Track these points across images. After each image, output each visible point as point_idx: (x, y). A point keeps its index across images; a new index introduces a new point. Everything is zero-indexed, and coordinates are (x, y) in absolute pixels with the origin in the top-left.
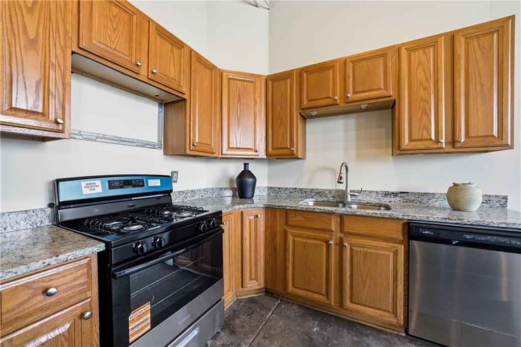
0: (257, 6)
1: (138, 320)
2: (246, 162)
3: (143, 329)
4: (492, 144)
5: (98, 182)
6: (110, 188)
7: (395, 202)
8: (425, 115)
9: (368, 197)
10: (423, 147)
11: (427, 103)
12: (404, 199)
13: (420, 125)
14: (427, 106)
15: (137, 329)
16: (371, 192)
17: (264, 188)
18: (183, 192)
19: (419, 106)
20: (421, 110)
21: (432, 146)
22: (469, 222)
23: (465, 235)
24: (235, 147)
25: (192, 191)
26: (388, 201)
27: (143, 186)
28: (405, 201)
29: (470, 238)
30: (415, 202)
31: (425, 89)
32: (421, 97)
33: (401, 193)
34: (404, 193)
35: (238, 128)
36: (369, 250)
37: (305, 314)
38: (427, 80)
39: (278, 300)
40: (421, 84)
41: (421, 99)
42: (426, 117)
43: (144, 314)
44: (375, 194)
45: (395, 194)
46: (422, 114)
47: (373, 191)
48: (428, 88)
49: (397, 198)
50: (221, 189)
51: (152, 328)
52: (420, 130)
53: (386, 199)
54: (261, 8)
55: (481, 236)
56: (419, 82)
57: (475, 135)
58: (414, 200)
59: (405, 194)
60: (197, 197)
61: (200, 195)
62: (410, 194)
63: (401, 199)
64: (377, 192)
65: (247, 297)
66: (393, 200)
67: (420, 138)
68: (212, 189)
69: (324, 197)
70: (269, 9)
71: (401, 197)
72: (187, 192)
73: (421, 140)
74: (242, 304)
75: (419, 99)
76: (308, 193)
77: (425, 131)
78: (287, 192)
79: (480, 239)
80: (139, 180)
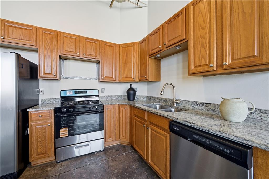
0: (141, 7)
1: (63, 132)
2: (131, 83)
3: (65, 135)
4: (253, 64)
5: (71, 91)
6: (75, 93)
7: (202, 110)
8: (203, 48)
9: (187, 105)
10: (201, 71)
11: (204, 39)
12: (208, 108)
13: (200, 55)
14: (204, 41)
15: (63, 134)
16: (189, 101)
17: (144, 97)
18: (107, 96)
19: (199, 42)
20: (200, 45)
21: (207, 70)
22: (198, 126)
23: (194, 135)
24: (124, 77)
25: (111, 96)
26: (198, 108)
27: (87, 93)
28: (208, 109)
29: (196, 138)
30: (215, 111)
31: (203, 29)
32: (201, 36)
33: (206, 103)
34: (208, 103)
35: (126, 68)
36: (157, 134)
37: (137, 159)
38: (204, 22)
39: (133, 150)
40: (201, 26)
41: (201, 37)
42: (204, 49)
43: (65, 131)
44: (190, 103)
45: (202, 104)
46: (201, 48)
47: (190, 101)
48: (205, 28)
49: (204, 107)
50: (125, 96)
51: (68, 136)
52: (200, 59)
53: (197, 107)
54: (144, 7)
55: (202, 138)
56: (199, 25)
57: (238, 58)
58: (214, 109)
59: (209, 105)
60: (114, 99)
61: (116, 98)
62: (212, 105)
63: (206, 108)
64: (192, 102)
65: (123, 144)
66: (201, 108)
67: (200, 65)
68: (121, 96)
69: (167, 103)
70: (147, 6)
71: (206, 106)
72: (108, 96)
73: (201, 66)
74: (119, 146)
75: (199, 37)
76: (160, 100)
77: (203, 59)
78: (153, 99)
79: (201, 140)
80: (85, 91)
